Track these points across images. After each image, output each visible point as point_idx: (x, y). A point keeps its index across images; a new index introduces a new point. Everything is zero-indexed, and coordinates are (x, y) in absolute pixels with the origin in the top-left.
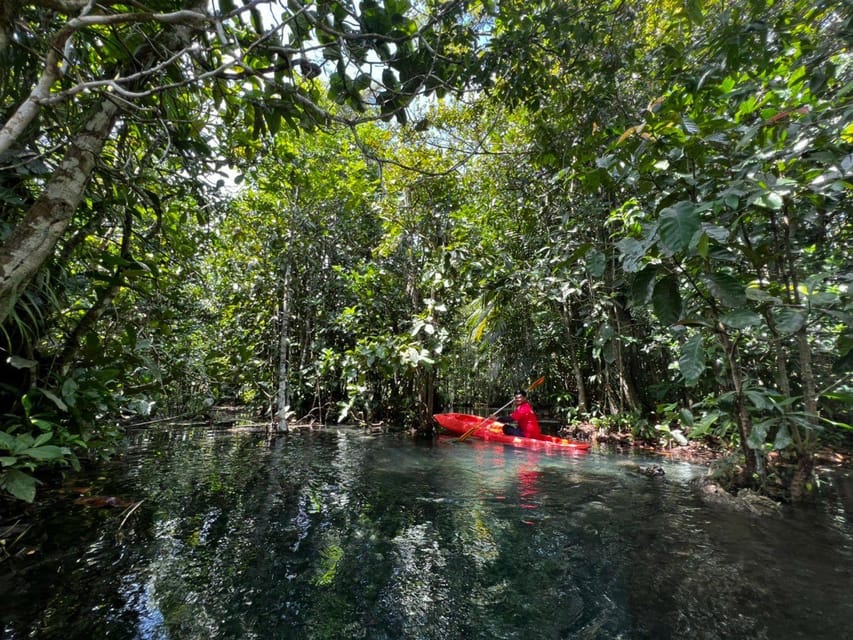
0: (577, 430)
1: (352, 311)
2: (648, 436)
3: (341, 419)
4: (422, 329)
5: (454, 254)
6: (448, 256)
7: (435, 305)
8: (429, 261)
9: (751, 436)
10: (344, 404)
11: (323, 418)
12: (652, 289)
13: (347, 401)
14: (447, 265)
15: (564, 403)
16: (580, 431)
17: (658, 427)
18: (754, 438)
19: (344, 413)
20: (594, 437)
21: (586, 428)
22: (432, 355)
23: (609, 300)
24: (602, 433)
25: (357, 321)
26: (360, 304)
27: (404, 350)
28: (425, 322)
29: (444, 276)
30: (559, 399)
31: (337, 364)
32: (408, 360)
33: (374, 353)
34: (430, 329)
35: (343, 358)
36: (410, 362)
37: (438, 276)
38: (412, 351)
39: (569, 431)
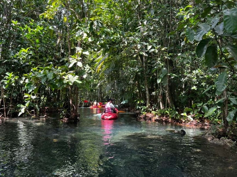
0: (146, 116)
1: (26, 51)
2: (177, 118)
3: (20, 114)
4: (75, 64)
5: (95, 23)
6: (92, 24)
7: (83, 51)
8: (79, 26)
9: (228, 116)
10: (22, 106)
11: (6, 114)
12: (205, 51)
13: (24, 104)
14: (91, 29)
15: (140, 105)
16: (147, 117)
17: (182, 114)
18: (229, 117)
19: (23, 111)
20: (153, 119)
21: (150, 115)
22: (81, 79)
23: (169, 56)
24: (157, 117)
25: (29, 57)
26: (31, 47)
27: (65, 75)
28: (77, 60)
29: (89, 35)
30: (138, 102)
31: (16, 82)
32: (68, 81)
33: (46, 76)
34: (80, 64)
35: (20, 78)
36: (68, 82)
37: (85, 35)
38: (70, 76)
39: (142, 117)
